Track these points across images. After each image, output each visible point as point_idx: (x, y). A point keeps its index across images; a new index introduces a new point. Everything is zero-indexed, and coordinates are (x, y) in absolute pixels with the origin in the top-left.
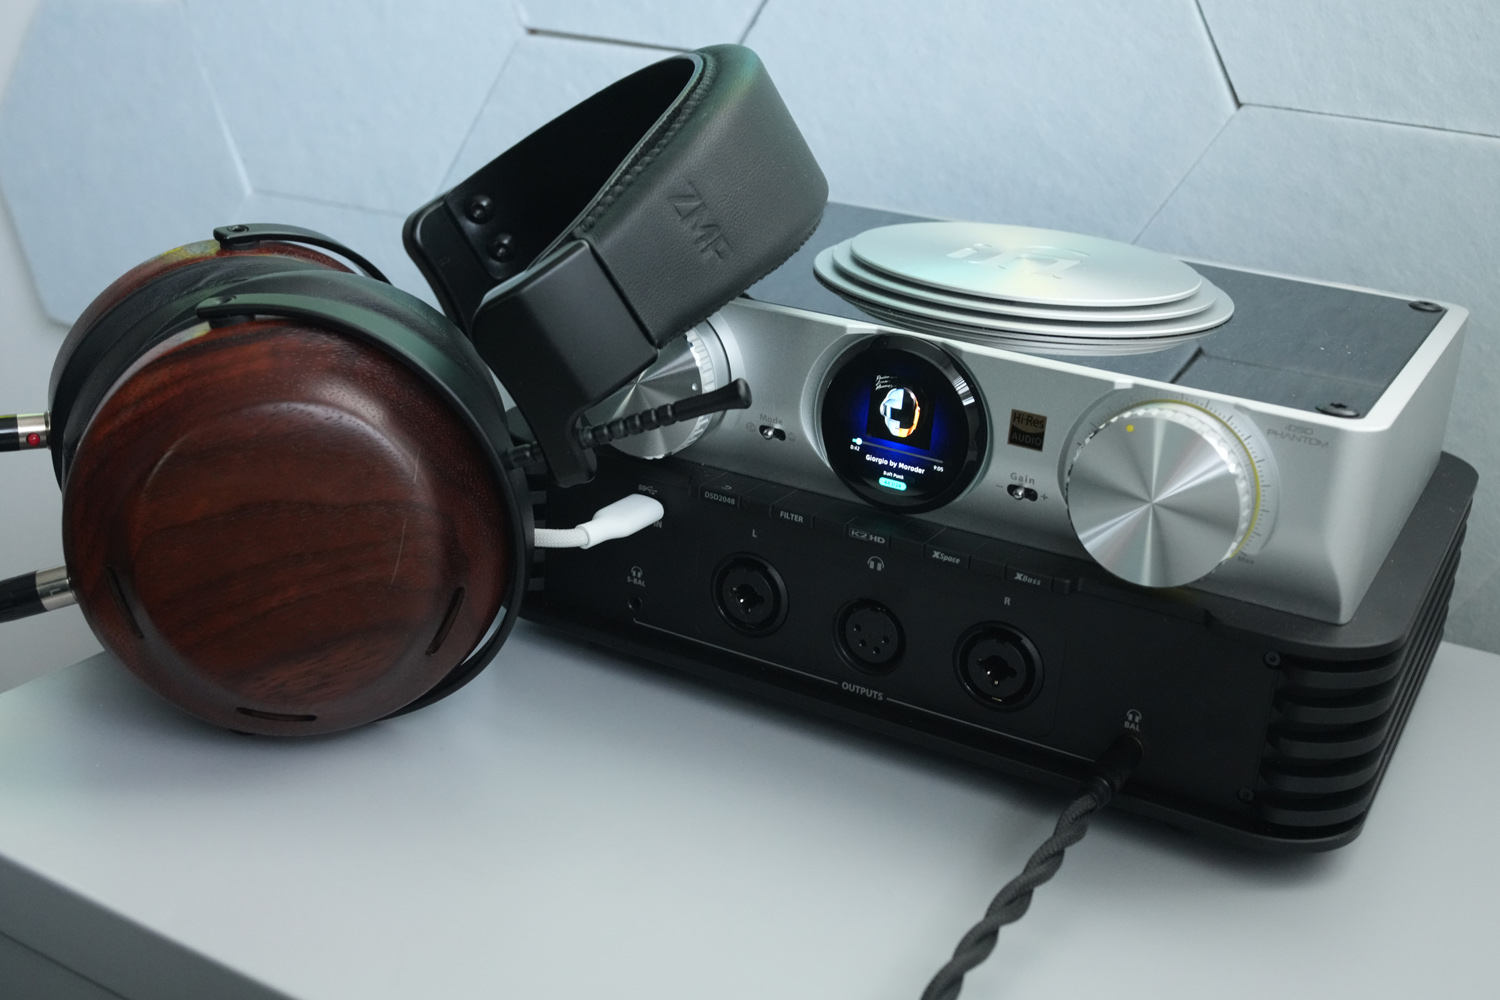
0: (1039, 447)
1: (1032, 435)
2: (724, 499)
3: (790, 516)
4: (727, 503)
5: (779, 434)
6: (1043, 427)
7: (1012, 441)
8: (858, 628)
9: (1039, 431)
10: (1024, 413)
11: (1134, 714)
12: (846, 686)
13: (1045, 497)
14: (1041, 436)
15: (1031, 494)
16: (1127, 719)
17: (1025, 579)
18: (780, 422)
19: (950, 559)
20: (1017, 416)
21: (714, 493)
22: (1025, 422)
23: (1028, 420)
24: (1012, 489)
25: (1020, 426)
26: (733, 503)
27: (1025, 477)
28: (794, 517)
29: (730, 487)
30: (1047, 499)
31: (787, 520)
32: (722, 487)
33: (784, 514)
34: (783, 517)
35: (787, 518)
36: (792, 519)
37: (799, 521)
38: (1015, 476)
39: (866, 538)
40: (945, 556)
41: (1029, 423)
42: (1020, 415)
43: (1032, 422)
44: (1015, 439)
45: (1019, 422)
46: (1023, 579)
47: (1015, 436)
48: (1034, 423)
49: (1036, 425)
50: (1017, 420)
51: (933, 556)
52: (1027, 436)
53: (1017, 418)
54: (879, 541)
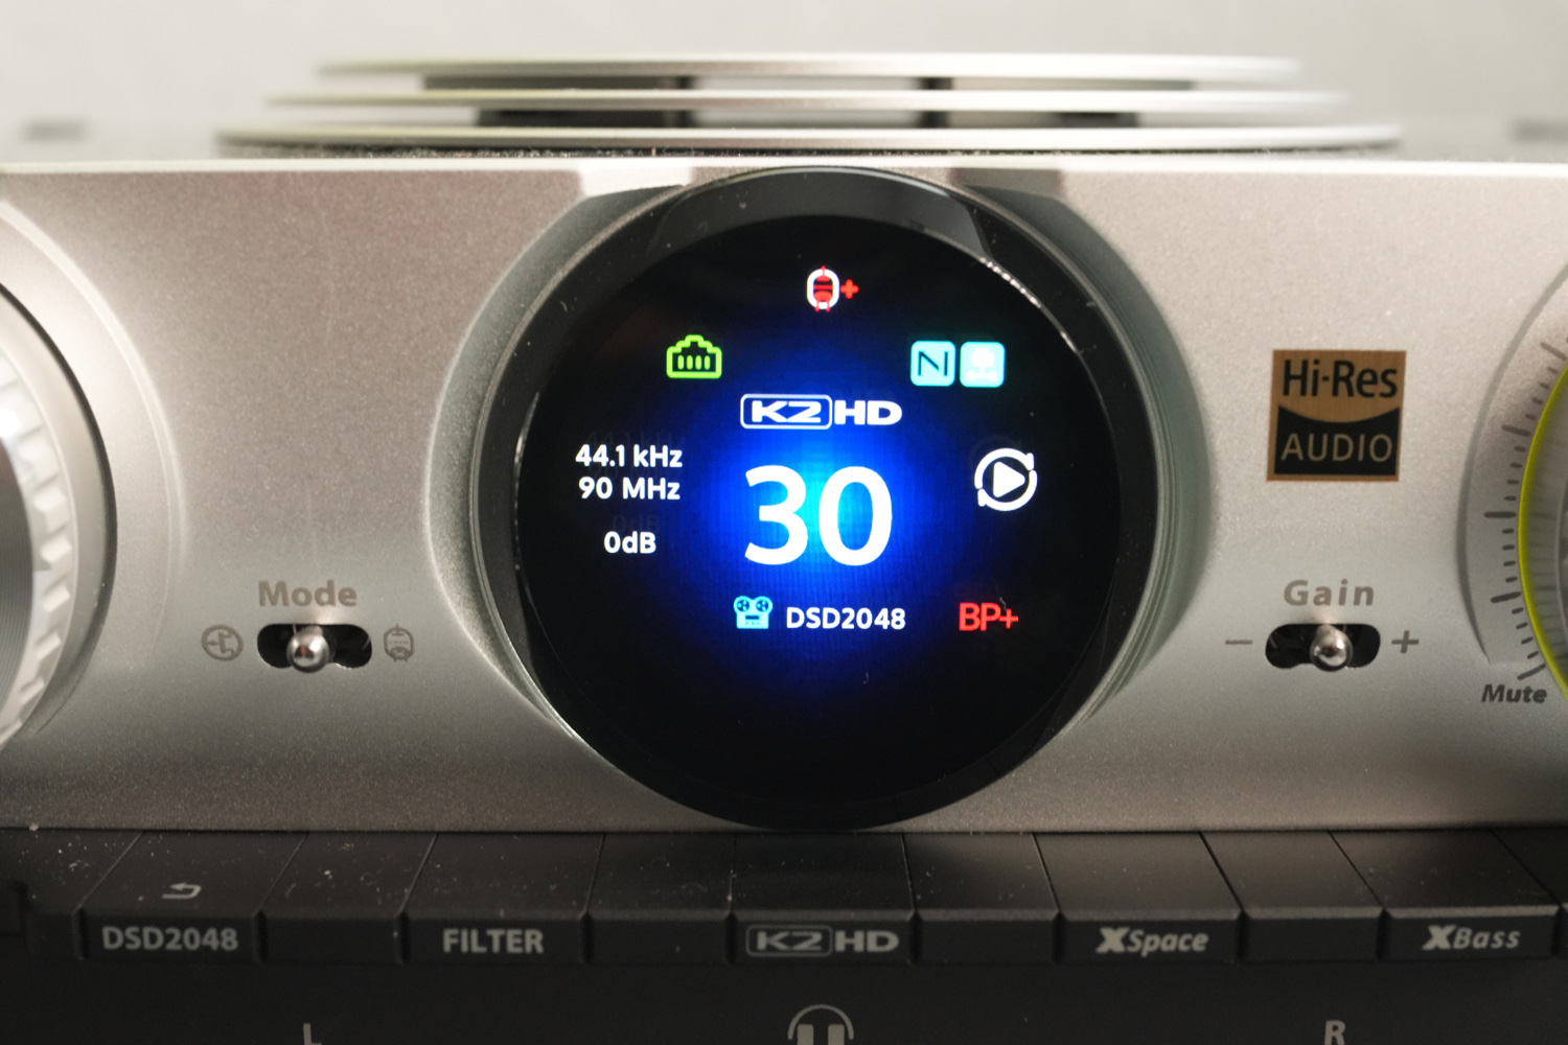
0: (1387, 469)
1: (1354, 429)
2: (191, 940)
3: (485, 940)
4: (205, 949)
5: (349, 644)
6: (1395, 390)
7: (1285, 466)
9: (1382, 407)
10: (1319, 357)
13: (1405, 642)
14: (1390, 423)
17: (1463, 939)
18: (348, 597)
19: (1169, 943)
20: (1294, 371)
21: (141, 922)
22: (1325, 388)
23: (1337, 379)
25: (1308, 406)
26: (229, 943)
27: (1344, 582)
28: (503, 940)
29: (197, 889)
30: (1415, 642)
31: (479, 955)
32: (166, 896)
33: (459, 937)
34: (456, 948)
35: (476, 948)
36: (496, 947)
37: (529, 949)
38: (1301, 588)
39: (819, 948)
40: (1149, 939)
41: (1342, 386)
42: (1305, 364)
43: (1354, 380)
44: (1292, 457)
45: (1303, 392)
46: (1457, 945)
47: (1293, 446)
48: (1361, 382)
49: (1367, 389)
50: (1295, 385)
51: (1103, 949)
52: (1337, 437)
53: (1296, 377)
54: (873, 947)
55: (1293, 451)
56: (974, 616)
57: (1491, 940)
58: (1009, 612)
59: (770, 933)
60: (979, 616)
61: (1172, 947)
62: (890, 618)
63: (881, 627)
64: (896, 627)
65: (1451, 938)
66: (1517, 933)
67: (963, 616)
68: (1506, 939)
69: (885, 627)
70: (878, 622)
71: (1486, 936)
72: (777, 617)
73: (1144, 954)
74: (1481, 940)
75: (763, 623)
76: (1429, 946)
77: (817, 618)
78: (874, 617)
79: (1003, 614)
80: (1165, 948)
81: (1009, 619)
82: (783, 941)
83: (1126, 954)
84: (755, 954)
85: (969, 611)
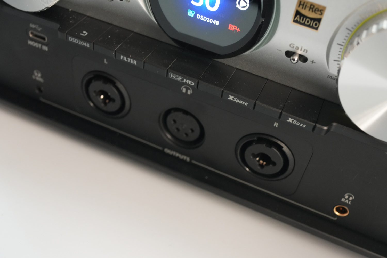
0: (317, 29)
1: (312, 19)
2: (82, 43)
3: (127, 59)
4: (84, 46)
6: (322, 14)
8: (175, 121)
9: (318, 17)
10: (308, 2)
11: (349, 196)
12: (167, 151)
13: (313, 62)
14: (319, 20)
15: (303, 59)
16: (344, 197)
17: (295, 122)
19: (241, 102)
20: (302, 3)
21: (76, 37)
22: (307, 9)
23: (310, 8)
24: (289, 54)
25: (303, 12)
26: (88, 46)
27: (302, 47)
28: (130, 60)
29: (87, 33)
30: (315, 63)
31: (126, 61)
32: (81, 34)
33: (123, 57)
34: (123, 59)
35: (126, 60)
36: (129, 61)
37: (134, 63)
38: (293, 45)
39: (181, 80)
40: (237, 100)
41: (311, 10)
42: (304, 3)
43: (314, 9)
44: (297, 20)
45: (303, 8)
46: (293, 123)
47: (298, 18)
48: (315, 10)
49: (316, 12)
50: (301, 6)
51: (229, 98)
52: (307, 19)
53: (302, 5)
54: (190, 83)
55: (297, 19)
56: (232, 27)
57: (300, 124)
58: (238, 29)
59: (173, 75)
60: (233, 27)
61: (241, 103)
62: (216, 22)
63: (214, 24)
64: (217, 24)
65: (293, 121)
66: (305, 125)
67: (230, 27)
68: (303, 125)
69: (215, 24)
70: (213, 22)
71: (299, 124)
72: (195, 15)
73: (236, 102)
74: (298, 124)
75: (192, 16)
76: (288, 121)
77: (203, 18)
78: (213, 21)
79: (237, 28)
80: (240, 102)
81: (238, 30)
82: (175, 77)
83: (233, 101)
84: (170, 77)
85: (231, 26)
